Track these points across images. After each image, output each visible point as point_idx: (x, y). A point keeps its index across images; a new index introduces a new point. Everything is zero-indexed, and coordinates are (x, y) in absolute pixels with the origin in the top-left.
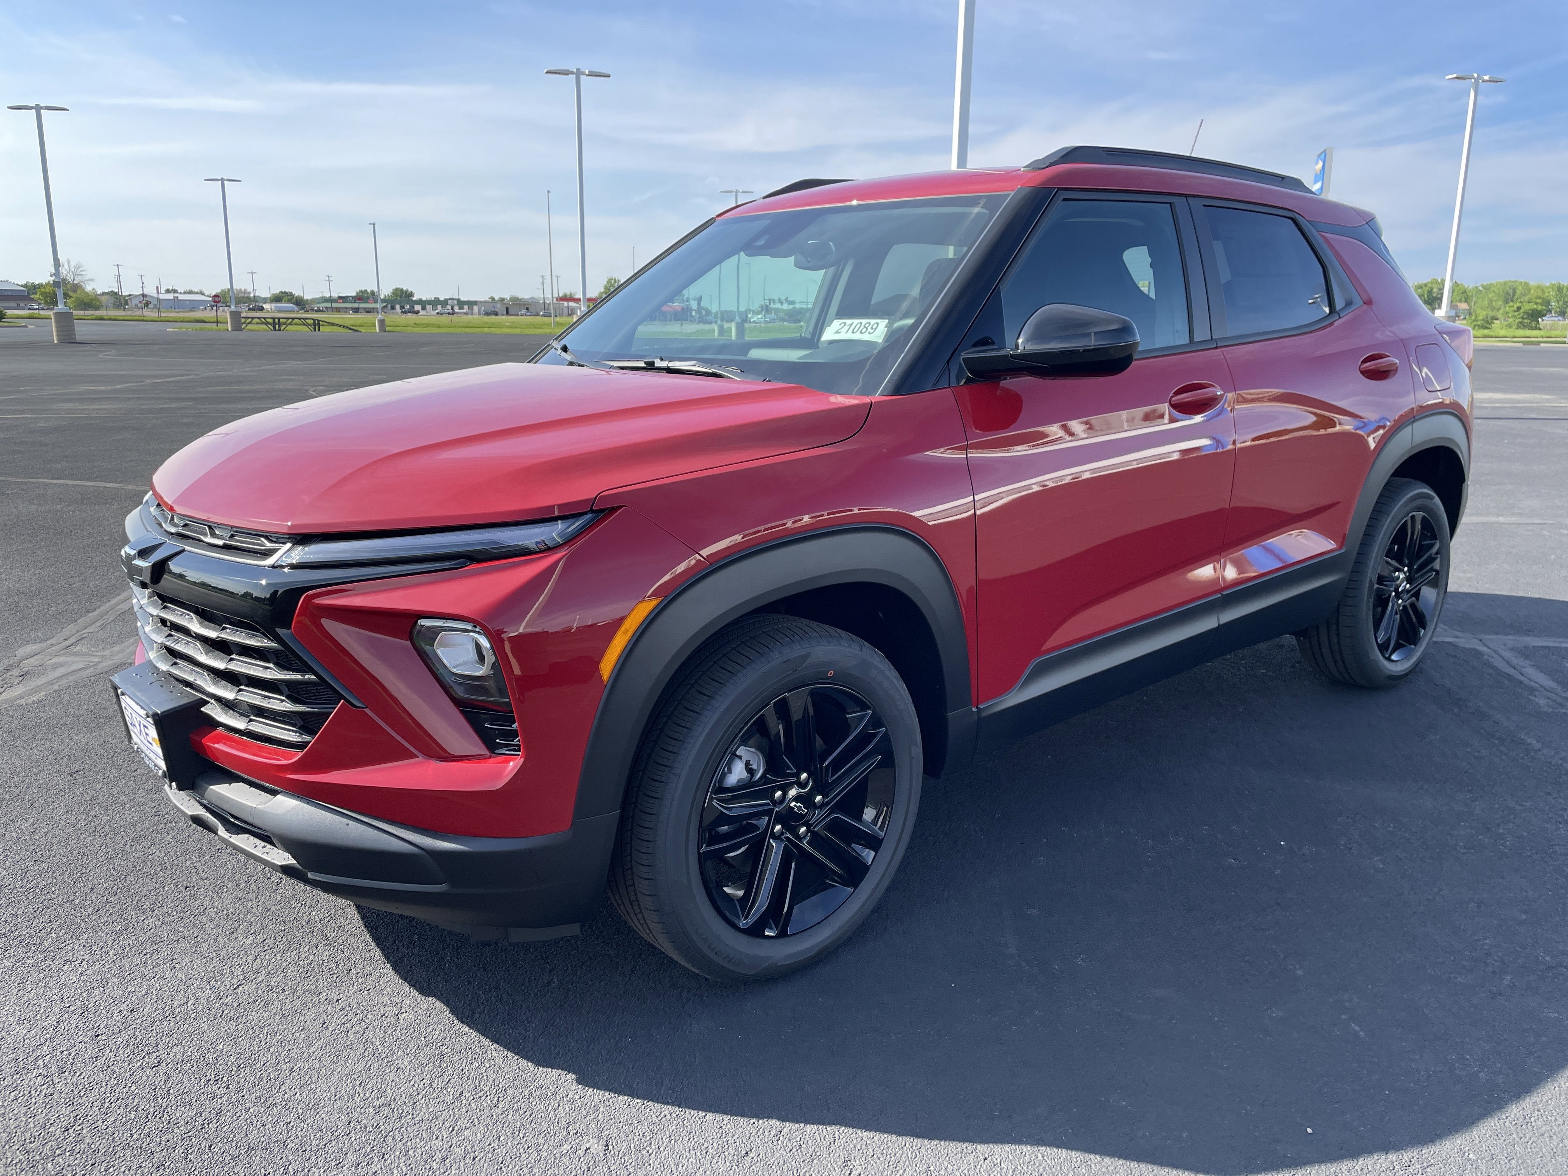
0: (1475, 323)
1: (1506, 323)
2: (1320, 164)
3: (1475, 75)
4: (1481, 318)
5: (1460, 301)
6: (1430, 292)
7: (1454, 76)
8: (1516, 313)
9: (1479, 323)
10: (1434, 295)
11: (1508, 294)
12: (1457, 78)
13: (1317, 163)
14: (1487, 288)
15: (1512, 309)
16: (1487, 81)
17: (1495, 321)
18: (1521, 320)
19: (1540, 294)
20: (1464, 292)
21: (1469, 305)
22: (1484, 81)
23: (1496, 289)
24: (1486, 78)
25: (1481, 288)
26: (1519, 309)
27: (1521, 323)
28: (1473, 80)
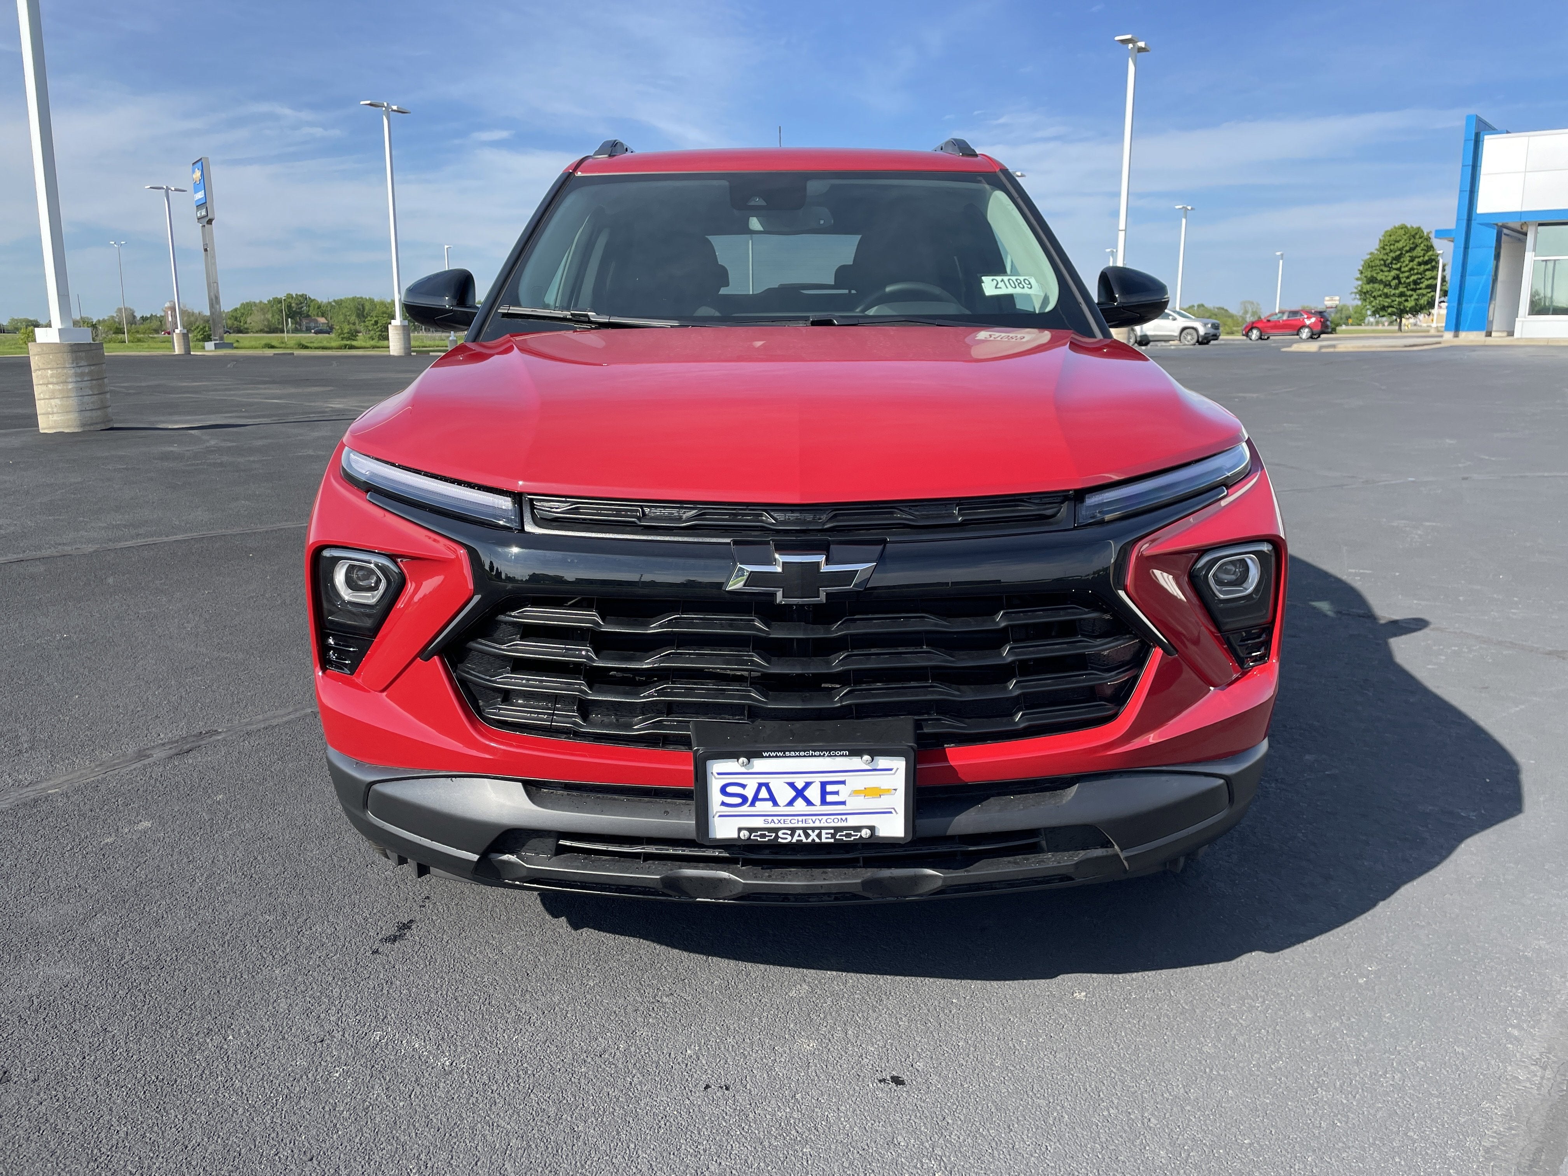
0: (342, 336)
1: (369, 336)
2: (198, 174)
3: (385, 104)
4: (346, 331)
5: (318, 316)
6: (289, 307)
7: (368, 102)
8: (375, 327)
9: (345, 335)
10: (294, 309)
11: (359, 309)
12: (370, 105)
13: (194, 172)
14: (339, 303)
15: (371, 322)
16: (395, 111)
17: (359, 334)
18: (380, 333)
19: (384, 309)
20: (319, 307)
21: (326, 318)
22: (393, 111)
23: (347, 305)
24: (395, 108)
25: (333, 304)
26: (376, 323)
27: (381, 335)
28: (384, 109)
